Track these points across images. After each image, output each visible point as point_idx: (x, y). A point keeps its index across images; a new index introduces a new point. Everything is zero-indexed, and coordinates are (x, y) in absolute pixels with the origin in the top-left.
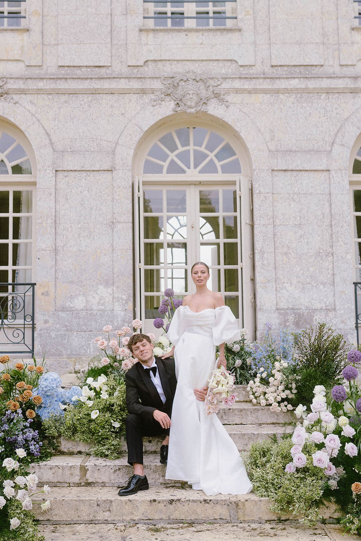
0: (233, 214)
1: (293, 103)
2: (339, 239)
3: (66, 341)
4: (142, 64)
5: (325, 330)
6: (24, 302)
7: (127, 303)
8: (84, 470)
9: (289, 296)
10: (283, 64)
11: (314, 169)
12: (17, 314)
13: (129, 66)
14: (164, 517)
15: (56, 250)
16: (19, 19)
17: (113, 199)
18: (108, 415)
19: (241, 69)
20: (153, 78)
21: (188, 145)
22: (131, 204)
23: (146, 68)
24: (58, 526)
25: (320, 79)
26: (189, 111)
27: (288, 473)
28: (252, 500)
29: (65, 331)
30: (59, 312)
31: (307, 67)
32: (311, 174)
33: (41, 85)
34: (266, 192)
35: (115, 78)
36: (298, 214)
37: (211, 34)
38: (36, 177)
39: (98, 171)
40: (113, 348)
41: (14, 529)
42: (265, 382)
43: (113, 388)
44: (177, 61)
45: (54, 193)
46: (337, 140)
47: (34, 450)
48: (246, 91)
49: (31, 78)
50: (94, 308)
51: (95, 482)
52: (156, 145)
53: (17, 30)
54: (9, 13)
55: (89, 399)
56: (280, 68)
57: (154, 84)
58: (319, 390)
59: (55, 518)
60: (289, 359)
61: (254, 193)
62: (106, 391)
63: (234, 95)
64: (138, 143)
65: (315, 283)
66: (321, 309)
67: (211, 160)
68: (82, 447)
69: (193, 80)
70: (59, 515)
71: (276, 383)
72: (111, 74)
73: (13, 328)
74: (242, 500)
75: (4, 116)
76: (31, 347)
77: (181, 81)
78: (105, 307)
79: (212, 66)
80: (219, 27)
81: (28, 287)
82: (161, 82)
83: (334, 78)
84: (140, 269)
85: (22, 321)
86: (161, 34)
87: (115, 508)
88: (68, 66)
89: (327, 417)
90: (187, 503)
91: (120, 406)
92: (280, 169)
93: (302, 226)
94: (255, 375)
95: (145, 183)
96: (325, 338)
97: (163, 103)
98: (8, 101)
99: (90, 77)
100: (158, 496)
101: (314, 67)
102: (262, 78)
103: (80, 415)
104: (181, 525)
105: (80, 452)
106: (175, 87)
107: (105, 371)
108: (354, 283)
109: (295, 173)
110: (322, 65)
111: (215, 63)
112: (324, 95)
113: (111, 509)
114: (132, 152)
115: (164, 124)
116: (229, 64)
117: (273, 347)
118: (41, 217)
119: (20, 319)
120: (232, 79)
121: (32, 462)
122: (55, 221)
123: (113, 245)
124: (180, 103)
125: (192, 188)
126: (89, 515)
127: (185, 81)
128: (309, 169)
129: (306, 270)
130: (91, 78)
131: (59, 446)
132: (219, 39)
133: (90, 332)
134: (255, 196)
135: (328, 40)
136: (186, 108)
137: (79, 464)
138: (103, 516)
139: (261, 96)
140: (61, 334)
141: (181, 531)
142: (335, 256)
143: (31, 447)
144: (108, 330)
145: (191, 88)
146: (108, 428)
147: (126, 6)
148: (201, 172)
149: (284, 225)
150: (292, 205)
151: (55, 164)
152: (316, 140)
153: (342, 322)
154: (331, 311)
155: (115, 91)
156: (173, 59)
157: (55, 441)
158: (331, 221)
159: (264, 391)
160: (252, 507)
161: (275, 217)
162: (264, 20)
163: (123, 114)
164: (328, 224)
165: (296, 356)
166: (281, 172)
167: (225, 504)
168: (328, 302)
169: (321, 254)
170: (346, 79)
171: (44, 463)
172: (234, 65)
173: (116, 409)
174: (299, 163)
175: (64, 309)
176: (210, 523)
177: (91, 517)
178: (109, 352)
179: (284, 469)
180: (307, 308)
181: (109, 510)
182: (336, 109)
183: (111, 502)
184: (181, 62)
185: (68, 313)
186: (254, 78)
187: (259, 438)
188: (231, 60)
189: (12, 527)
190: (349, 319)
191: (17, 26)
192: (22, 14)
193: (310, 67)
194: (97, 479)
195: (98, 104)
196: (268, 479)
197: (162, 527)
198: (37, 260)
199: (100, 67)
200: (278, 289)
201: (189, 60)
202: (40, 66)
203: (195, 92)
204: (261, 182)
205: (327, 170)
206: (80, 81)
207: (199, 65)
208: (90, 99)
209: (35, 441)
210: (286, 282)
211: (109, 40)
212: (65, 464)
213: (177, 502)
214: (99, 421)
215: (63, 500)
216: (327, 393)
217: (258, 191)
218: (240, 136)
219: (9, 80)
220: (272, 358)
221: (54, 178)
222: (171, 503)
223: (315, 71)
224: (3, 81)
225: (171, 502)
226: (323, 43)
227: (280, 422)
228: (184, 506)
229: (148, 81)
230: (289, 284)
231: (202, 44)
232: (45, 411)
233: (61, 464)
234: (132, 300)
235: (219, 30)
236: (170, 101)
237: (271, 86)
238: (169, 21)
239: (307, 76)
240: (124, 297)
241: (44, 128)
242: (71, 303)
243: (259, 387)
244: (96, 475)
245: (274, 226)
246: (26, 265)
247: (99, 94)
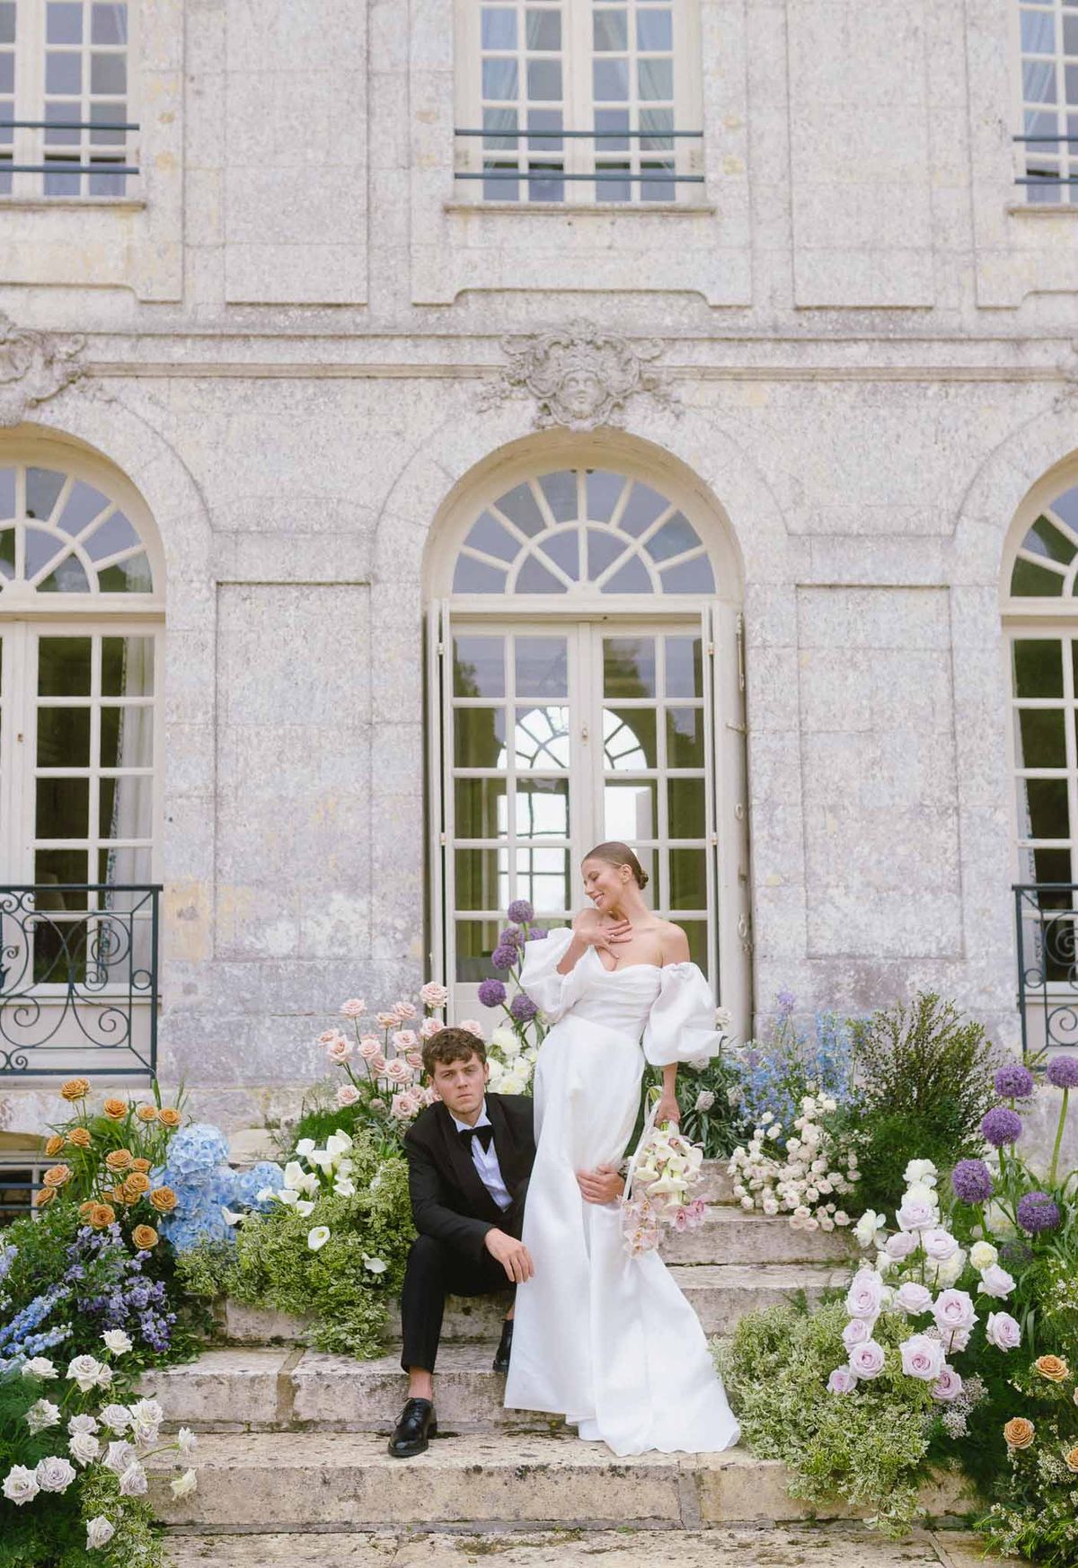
0: (693, 702)
1: (853, 408)
2: (976, 770)
3: (242, 1042)
4: (451, 300)
5: (937, 1012)
6: (130, 935)
7: (407, 938)
8: (288, 1387)
9: (841, 922)
10: (825, 303)
11: (907, 583)
12: (111, 970)
13: (416, 305)
14: (503, 1513)
15: (217, 798)
16: (121, 176)
17: (371, 661)
18: (354, 1239)
19: (716, 315)
20: (479, 337)
21: (573, 516)
22: (419, 676)
23: (461, 312)
24: (216, 1539)
25: (925, 345)
26: (576, 425)
27: (836, 1393)
28: (739, 1468)
29: (240, 1014)
30: (224, 964)
31: (890, 312)
32: (901, 597)
33: (179, 352)
34: (782, 644)
35: (376, 336)
36: (865, 702)
37: (635, 222)
38: (164, 600)
39: (332, 584)
40: (369, 1060)
41: (97, 1546)
42: (775, 1150)
43: (369, 1166)
44: (544, 291)
45: (211, 643)
46: (970, 506)
47: (154, 1335)
48: (729, 374)
49: (152, 335)
50: (320, 953)
51: (317, 1419)
52: (486, 515)
53: (114, 205)
54: (93, 160)
55: (304, 1196)
56: (817, 313)
57: (482, 353)
58: (919, 1172)
59: (209, 1518)
60: (841, 1090)
61: (748, 646)
62: (350, 1175)
63: (695, 384)
64: (440, 510)
65: (910, 886)
66: (927, 957)
67: (636, 559)
68: (284, 1328)
69: (589, 343)
70: (222, 1508)
71: (805, 1153)
72: (368, 327)
73: (100, 1005)
74: (711, 1468)
75: (79, 435)
76: (148, 1059)
77: (554, 348)
78: (350, 951)
79: (638, 306)
80: (655, 204)
81: (142, 895)
82: (502, 348)
83: (961, 341)
84: (443, 848)
85: (124, 988)
86: (501, 222)
87: (370, 1490)
88: (251, 304)
89: (941, 1244)
90: (565, 1477)
91: (386, 1214)
92: (818, 582)
93: (876, 736)
94: (749, 1134)
95: (457, 619)
96: (935, 1033)
97: (507, 404)
98: (90, 394)
99: (311, 332)
100: (487, 1457)
101: (909, 312)
102: (769, 340)
103: (280, 1240)
104: (549, 1534)
105: (278, 1341)
106: (540, 361)
107: (346, 1121)
108: (1014, 888)
109: (857, 594)
110: (930, 308)
111: (647, 299)
112: (935, 388)
113: (360, 1492)
114: (422, 535)
115: (510, 459)
116: (683, 301)
117: (798, 1056)
118: (178, 707)
119: (120, 981)
120: (688, 343)
121: (149, 1366)
122: (216, 718)
123: (369, 781)
124: (552, 404)
125: (585, 630)
126: (302, 1508)
127: (567, 347)
128: (895, 583)
129: (886, 851)
130: (315, 337)
131: (221, 1324)
132: (658, 234)
133: (307, 1019)
134: (751, 654)
135: (946, 240)
136: (568, 417)
137: (274, 1372)
138: (337, 1511)
139: (767, 387)
140: (229, 1023)
141: (548, 1550)
142: (964, 815)
143: (144, 1327)
144: (354, 1011)
145: (580, 363)
146: (354, 1276)
147: (409, 145)
148: (606, 589)
149: (828, 732)
150: (851, 680)
151: (216, 566)
152: (913, 506)
153: (982, 991)
154: (952, 963)
155: (379, 371)
156: (534, 286)
157: (210, 1309)
158: (953, 723)
159: (773, 1174)
160: (740, 1484)
161: (803, 710)
162: (776, 186)
163: (398, 434)
164: (944, 730)
165: (859, 1081)
166: (822, 590)
167: (666, 1479)
168: (944, 939)
169: (927, 811)
170: (992, 345)
171: (181, 1369)
172: (696, 306)
173: (376, 1222)
174: (868, 564)
175: (236, 955)
176: (627, 1530)
177: (307, 1516)
178: (359, 1072)
179: (826, 1383)
180: (889, 954)
181: (356, 1497)
182: (967, 423)
183: (361, 1472)
184: (554, 296)
185: (249, 965)
186: (750, 340)
187: (759, 1301)
188: (688, 292)
189: (92, 1543)
190: (1002, 982)
191: (115, 194)
192: (130, 164)
193: (899, 312)
194: (324, 1412)
195: (332, 405)
196: (783, 1411)
197: (499, 1542)
198: (167, 822)
199: (339, 306)
200: (813, 904)
201: (575, 291)
202: (175, 303)
203: (592, 376)
204: (766, 618)
205: (942, 587)
206: (283, 344)
207: (602, 305)
208: (311, 391)
209: (155, 1310)
210: (833, 883)
211: (361, 235)
212: (236, 1373)
213: (539, 1475)
214: (328, 1257)
215: (231, 1469)
216: (941, 1180)
217: (758, 642)
218: (712, 495)
219: (91, 340)
220: (796, 1087)
221: (212, 603)
222: (521, 1477)
223: (910, 324)
224: (76, 342)
225: (523, 1472)
226: (934, 250)
227: (816, 1259)
228: (556, 1482)
229: (467, 346)
230: (842, 890)
231: (610, 248)
232: (184, 1229)
233: (227, 1372)
234: (421, 931)
235: (656, 210)
236: (526, 399)
237: (794, 359)
238: (524, 186)
239: (891, 336)
240: (400, 924)
241: (185, 467)
242: (258, 939)
243: (759, 1164)
244: (321, 1401)
245: (802, 734)
246: (135, 836)
247: (334, 378)
